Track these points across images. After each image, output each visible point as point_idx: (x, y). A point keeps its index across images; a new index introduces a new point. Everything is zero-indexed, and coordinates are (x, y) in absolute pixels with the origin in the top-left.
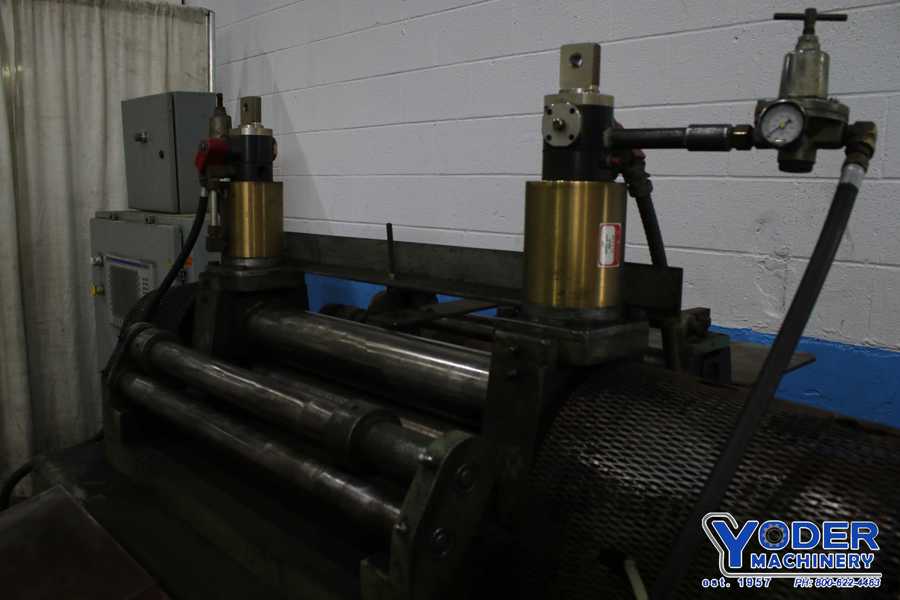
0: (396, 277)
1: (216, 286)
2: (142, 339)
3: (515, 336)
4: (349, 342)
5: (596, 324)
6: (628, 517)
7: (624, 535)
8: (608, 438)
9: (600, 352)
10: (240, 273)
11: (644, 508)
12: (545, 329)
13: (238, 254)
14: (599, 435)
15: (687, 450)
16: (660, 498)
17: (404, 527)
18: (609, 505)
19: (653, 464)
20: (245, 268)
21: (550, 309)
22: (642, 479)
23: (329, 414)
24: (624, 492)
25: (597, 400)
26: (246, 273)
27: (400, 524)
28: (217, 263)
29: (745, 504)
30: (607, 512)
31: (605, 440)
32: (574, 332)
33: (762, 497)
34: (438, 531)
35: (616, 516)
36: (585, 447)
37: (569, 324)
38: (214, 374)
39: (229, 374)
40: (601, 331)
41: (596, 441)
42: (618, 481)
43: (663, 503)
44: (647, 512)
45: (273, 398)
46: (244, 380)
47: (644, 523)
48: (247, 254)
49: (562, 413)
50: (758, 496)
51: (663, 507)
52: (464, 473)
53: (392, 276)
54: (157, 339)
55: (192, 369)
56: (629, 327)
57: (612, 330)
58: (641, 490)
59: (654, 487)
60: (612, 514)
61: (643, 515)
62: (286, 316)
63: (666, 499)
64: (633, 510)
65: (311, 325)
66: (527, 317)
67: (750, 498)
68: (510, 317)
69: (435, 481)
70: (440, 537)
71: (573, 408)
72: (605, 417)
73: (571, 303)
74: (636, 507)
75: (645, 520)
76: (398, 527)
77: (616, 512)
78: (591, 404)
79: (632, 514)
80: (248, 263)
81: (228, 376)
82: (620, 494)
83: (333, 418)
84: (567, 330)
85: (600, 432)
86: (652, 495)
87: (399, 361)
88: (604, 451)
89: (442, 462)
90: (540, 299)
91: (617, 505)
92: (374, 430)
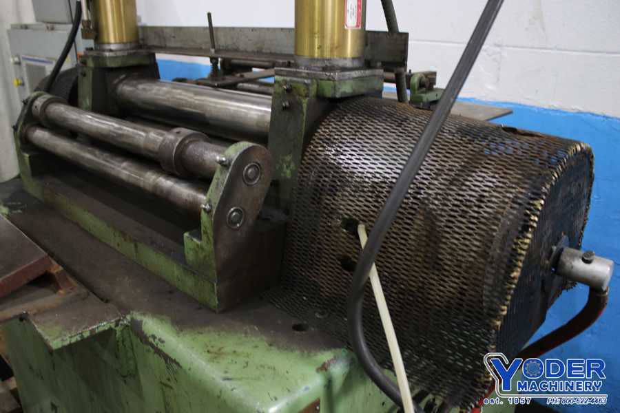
0: (216, 52)
1: (91, 64)
2: (39, 103)
3: (288, 79)
4: (182, 97)
5: (344, 69)
6: (360, 196)
7: (358, 208)
8: (349, 145)
9: (346, 89)
10: (107, 54)
11: (371, 189)
12: (308, 74)
13: (106, 40)
14: (343, 143)
15: (400, 149)
16: (382, 182)
17: (208, 207)
18: (349, 189)
19: (377, 160)
20: (111, 51)
21: (313, 59)
22: (371, 170)
23: (161, 138)
24: (358, 180)
25: (343, 121)
26: (112, 54)
27: (205, 205)
28: (91, 49)
29: (436, 182)
30: (347, 194)
31: (347, 146)
32: (328, 74)
33: (448, 177)
34: (232, 209)
35: (353, 196)
36: (334, 152)
37: (325, 69)
38: (88, 122)
39: (97, 120)
40: (347, 73)
41: (341, 147)
42: (354, 173)
43: (383, 185)
44: (372, 192)
45: (126, 133)
46: (108, 123)
47: (370, 199)
48: (112, 40)
49: (319, 131)
50: (445, 177)
51: (383, 188)
52: (250, 171)
53: (213, 50)
54: (49, 102)
55: (73, 119)
56: (368, 72)
57: (355, 74)
58: (369, 178)
59: (378, 175)
60: (351, 195)
61: (370, 194)
62: (141, 83)
63: (385, 183)
64: (363, 191)
65: (157, 87)
66: (296, 66)
67: (439, 178)
68: (286, 67)
69: (228, 175)
70: (234, 214)
71: (327, 126)
72: (347, 131)
73: (327, 55)
74: (365, 189)
75: (371, 197)
76: (204, 206)
77: (353, 193)
78: (339, 123)
79: (362, 194)
80: (113, 47)
81: (96, 122)
82: (356, 181)
83: (163, 141)
84: (324, 73)
85: (343, 141)
86: (376, 180)
87: (215, 107)
88: (346, 153)
89: (233, 162)
90: (306, 53)
91: (354, 189)
92: (191, 146)
